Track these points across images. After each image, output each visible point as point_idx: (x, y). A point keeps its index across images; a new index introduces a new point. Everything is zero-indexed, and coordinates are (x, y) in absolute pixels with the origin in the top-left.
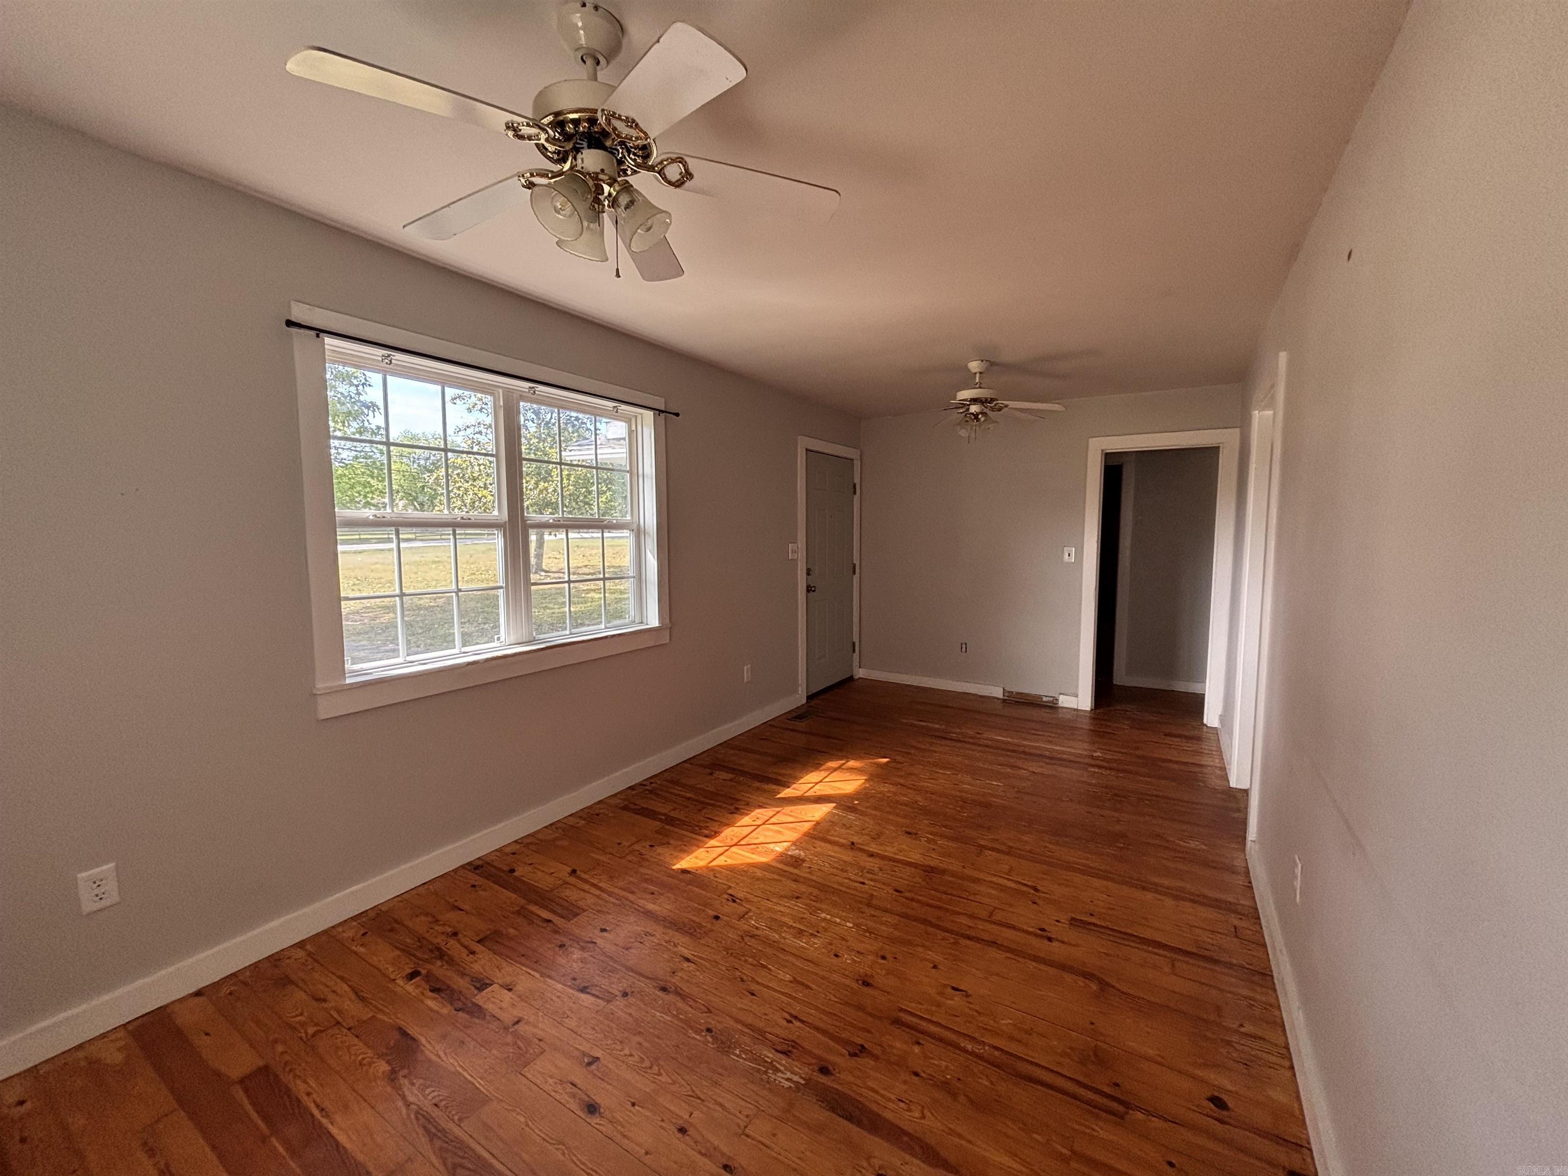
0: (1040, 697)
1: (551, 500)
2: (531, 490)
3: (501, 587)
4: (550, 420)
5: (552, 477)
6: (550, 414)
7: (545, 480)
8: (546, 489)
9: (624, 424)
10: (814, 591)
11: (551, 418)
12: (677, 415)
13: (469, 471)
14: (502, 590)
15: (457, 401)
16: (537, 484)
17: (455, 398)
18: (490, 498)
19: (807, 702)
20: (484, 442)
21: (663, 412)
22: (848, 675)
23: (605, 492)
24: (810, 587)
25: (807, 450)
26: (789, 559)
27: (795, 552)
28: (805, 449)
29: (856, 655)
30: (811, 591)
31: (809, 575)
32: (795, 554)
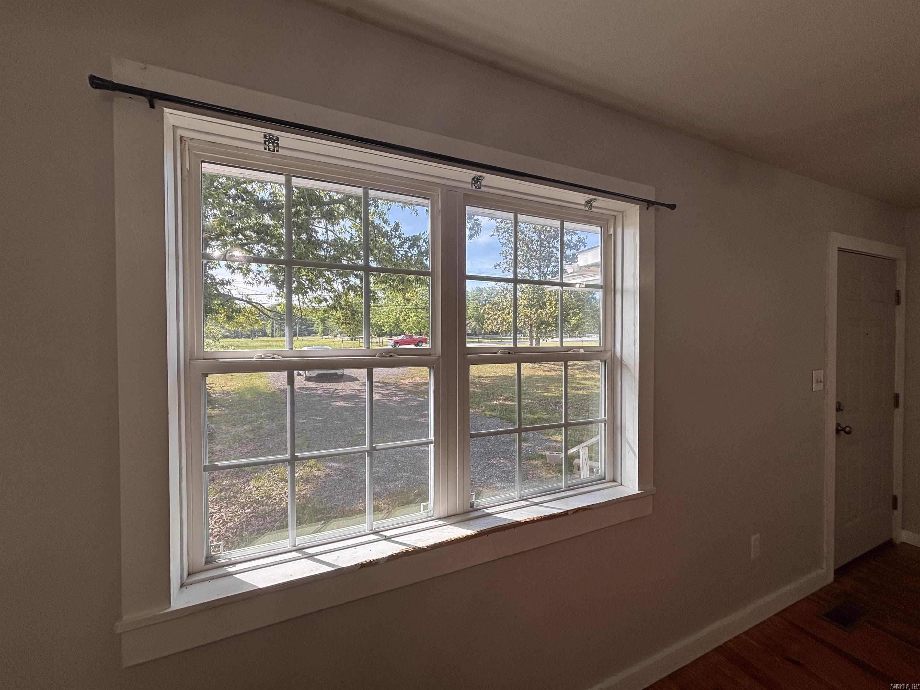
1: (544, 320)
2: (533, 314)
3: (431, 443)
4: (547, 272)
5: (546, 306)
6: (547, 268)
7: (542, 308)
8: (542, 313)
9: (598, 229)
10: (848, 433)
11: (547, 271)
12: (672, 207)
13: (501, 305)
14: (432, 445)
15: (498, 267)
16: (537, 310)
17: (496, 266)
18: (511, 320)
19: (835, 580)
20: (510, 288)
21: (653, 203)
22: (886, 539)
23: (578, 314)
24: (841, 427)
25: (840, 250)
26: (814, 390)
27: (822, 380)
28: (837, 249)
29: (898, 513)
30: (842, 433)
31: (841, 412)
32: (822, 384)
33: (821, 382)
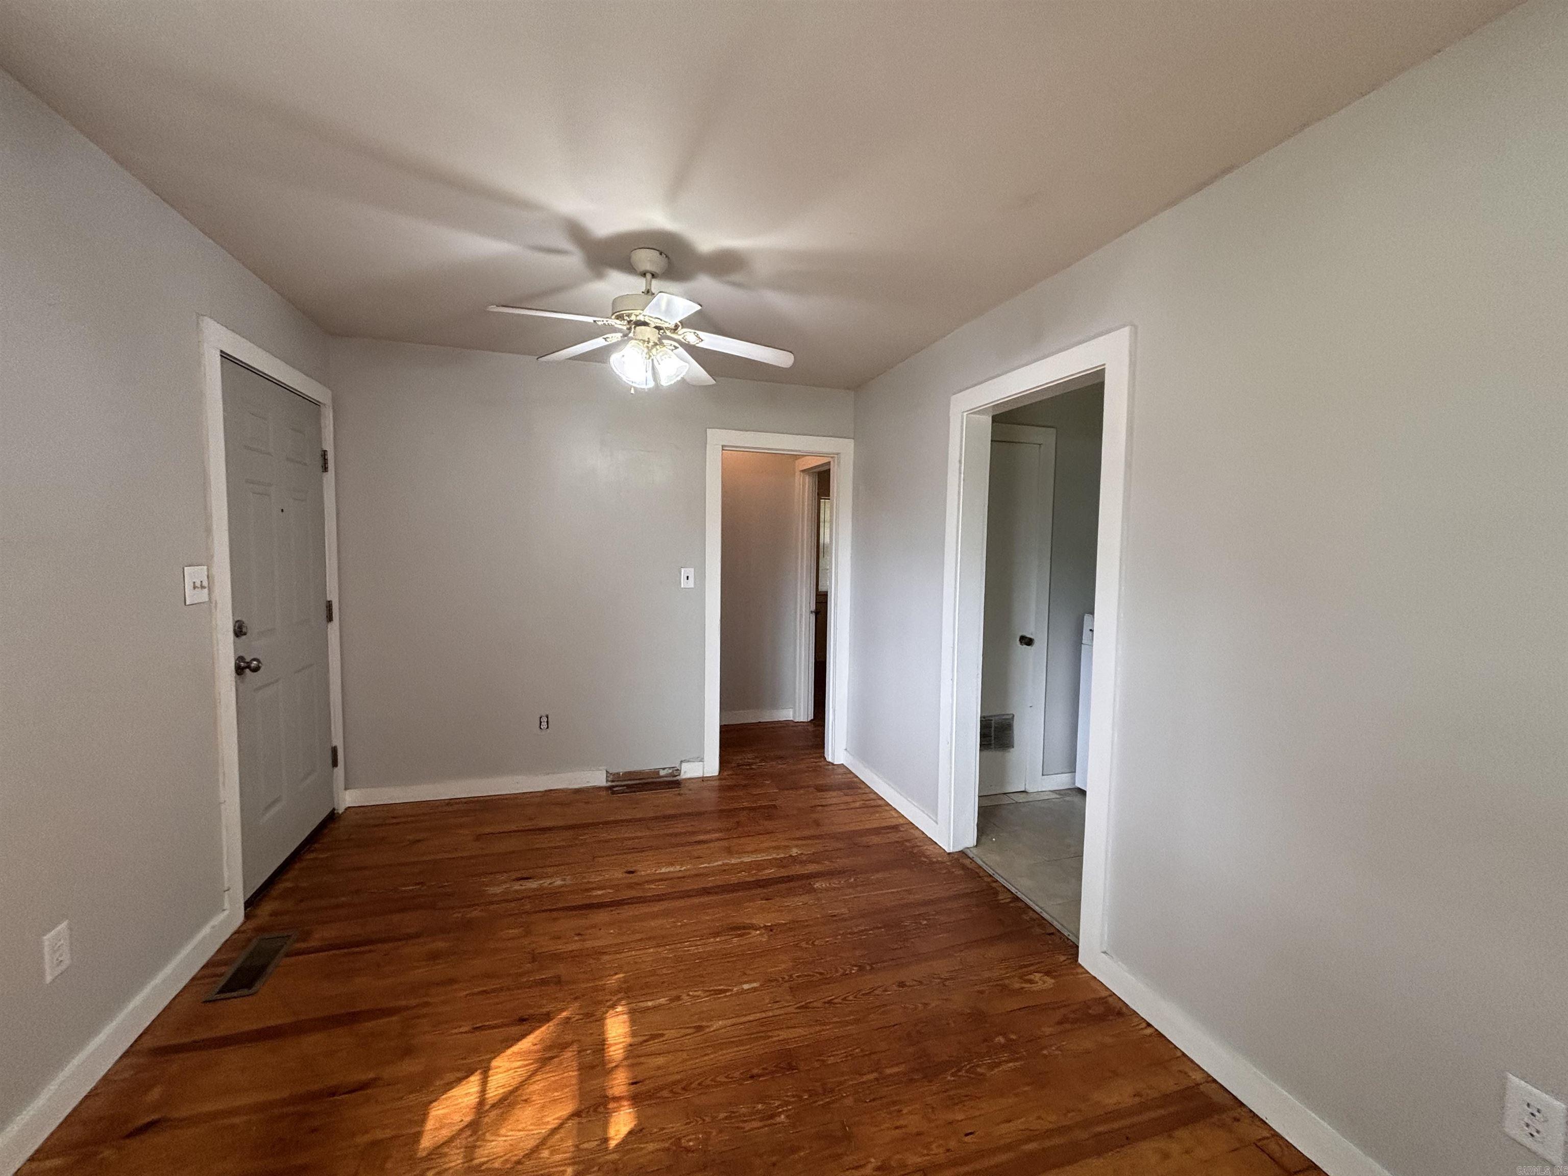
0: (656, 772)
10: (256, 670)
19: (246, 918)
24: (244, 662)
25: (224, 355)
26: (188, 603)
27: (205, 584)
28: (219, 353)
29: (340, 770)
30: (247, 671)
31: (244, 637)
32: (206, 591)
33: (202, 587)
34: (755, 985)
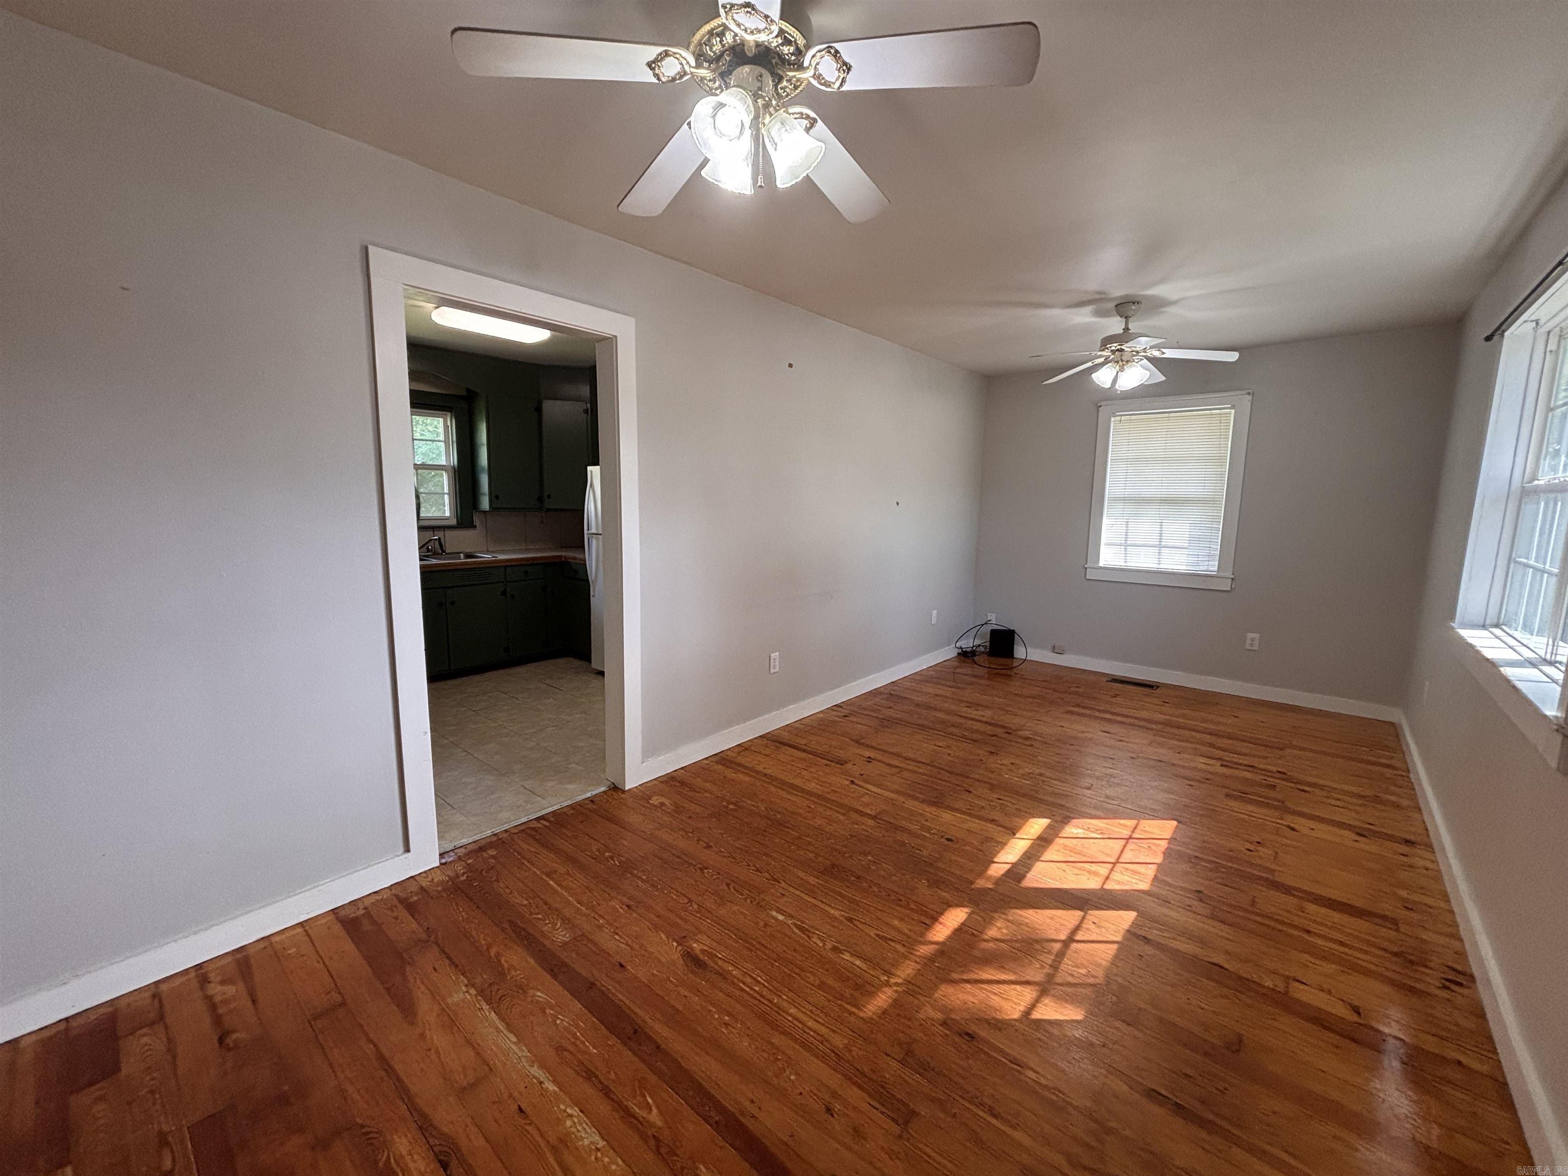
34: (774, 913)
